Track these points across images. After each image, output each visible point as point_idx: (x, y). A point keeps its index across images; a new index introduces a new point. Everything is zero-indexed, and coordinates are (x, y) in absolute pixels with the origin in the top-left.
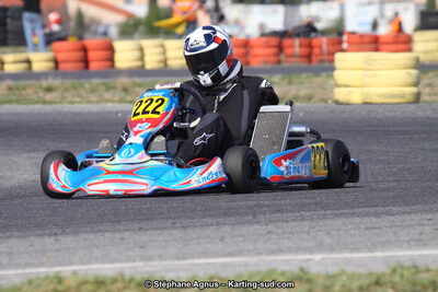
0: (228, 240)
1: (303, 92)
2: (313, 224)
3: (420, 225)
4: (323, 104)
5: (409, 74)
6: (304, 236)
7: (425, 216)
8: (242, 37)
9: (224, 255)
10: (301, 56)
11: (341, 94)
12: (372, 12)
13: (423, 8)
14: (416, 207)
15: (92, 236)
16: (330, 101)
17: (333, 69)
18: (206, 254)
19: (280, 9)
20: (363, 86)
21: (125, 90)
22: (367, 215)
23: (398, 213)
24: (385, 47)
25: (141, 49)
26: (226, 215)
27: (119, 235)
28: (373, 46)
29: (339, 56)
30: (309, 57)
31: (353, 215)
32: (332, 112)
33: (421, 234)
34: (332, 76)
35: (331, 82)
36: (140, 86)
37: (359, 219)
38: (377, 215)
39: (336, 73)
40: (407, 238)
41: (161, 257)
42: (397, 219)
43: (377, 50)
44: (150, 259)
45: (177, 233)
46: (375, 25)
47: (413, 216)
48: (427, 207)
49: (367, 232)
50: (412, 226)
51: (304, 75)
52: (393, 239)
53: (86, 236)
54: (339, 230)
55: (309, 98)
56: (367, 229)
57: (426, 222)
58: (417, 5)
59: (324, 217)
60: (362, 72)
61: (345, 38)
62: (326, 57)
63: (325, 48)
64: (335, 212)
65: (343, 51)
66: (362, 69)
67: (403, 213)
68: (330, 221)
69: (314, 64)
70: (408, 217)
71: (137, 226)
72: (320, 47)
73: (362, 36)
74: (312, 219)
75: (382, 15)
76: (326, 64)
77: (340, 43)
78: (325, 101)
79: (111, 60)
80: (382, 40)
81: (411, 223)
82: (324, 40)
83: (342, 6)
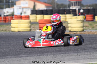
1: (4, 29)
2: (5, 59)
3: (30, 59)
4: (9, 32)
5: (28, 25)
6: (3, 62)
7: (31, 57)
10: (3, 21)
11: (13, 29)
12: (20, 11)
13: (32, 9)
14: (29, 55)
16: (10, 31)
20: (18, 27)
22: (18, 57)
23: (25, 57)
24: (23, 18)
28: (20, 18)
30: (5, 21)
31: (14, 57)
32: (11, 33)
33: (30, 61)
34: (10, 25)
35: (11, 26)
37: (16, 58)
38: (20, 57)
39: (11, 24)
40: (27, 62)
42: (24, 58)
43: (21, 19)
46: (21, 14)
47: (28, 57)
48: (32, 55)
49: (17, 61)
50: (28, 60)
51: (4, 25)
52: (23, 62)
54: (11, 61)
55: (6, 30)
56: (17, 60)
57: (31, 59)
58: (31, 9)
59: (8, 58)
60: (17, 24)
61: (14, 16)
62: (9, 21)
63: (9, 19)
64: (10, 57)
65: (13, 19)
66: (18, 24)
67: (26, 57)
68: (9, 59)
69: (7, 23)
70: (27, 57)
72: (8, 19)
73: (18, 16)
74: (5, 58)
75: (23, 11)
76: (10, 23)
77: (13, 17)
78: (9, 31)
80: (22, 17)
81: (28, 59)
82: (9, 17)
83: (14, 9)
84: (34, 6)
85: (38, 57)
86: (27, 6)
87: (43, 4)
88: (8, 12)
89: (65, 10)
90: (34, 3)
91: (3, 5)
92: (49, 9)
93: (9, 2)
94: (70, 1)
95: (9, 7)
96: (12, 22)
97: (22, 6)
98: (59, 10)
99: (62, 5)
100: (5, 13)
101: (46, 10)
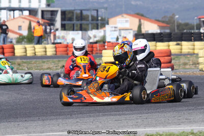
0: (61, 125)
2: (94, 119)
3: (137, 119)
6: (91, 123)
7: (138, 115)
8: (65, 43)
9: (59, 131)
12: (116, 34)
13: (136, 32)
14: (135, 112)
15: (6, 123)
17: (102, 56)
18: (52, 131)
19: (80, 32)
21: (19, 65)
22: (116, 115)
23: (128, 114)
25: (26, 48)
26: (60, 115)
27: (17, 123)
29: (104, 51)
31: (110, 115)
36: (25, 63)
37: (112, 117)
38: (120, 115)
39: (103, 58)
41: (34, 132)
42: (127, 117)
44: (30, 133)
45: (40, 123)
46: (117, 39)
48: (139, 112)
49: (116, 122)
52: (126, 125)
53: (4, 124)
54: (105, 121)
57: (139, 118)
58: (134, 31)
59: (99, 116)
61: (106, 44)
62: (98, 52)
63: (98, 48)
64: (103, 114)
65: (105, 49)
67: (130, 114)
68: (101, 117)
69: (94, 54)
71: (24, 119)
72: (96, 48)
76: (99, 55)
77: (104, 46)
79: (13, 52)
82: (98, 44)
83: (105, 31)
84: (140, 27)
85: (150, 115)
86: (127, 26)
87: (155, 23)
88: (95, 37)
89: (192, 33)
90: (140, 21)
91: (88, 25)
92: (165, 33)
93: (98, 20)
94: (200, 18)
95: (97, 29)
96: (103, 55)
97: (120, 26)
98: (182, 34)
99: (187, 25)
100: (90, 38)
101: (160, 34)
